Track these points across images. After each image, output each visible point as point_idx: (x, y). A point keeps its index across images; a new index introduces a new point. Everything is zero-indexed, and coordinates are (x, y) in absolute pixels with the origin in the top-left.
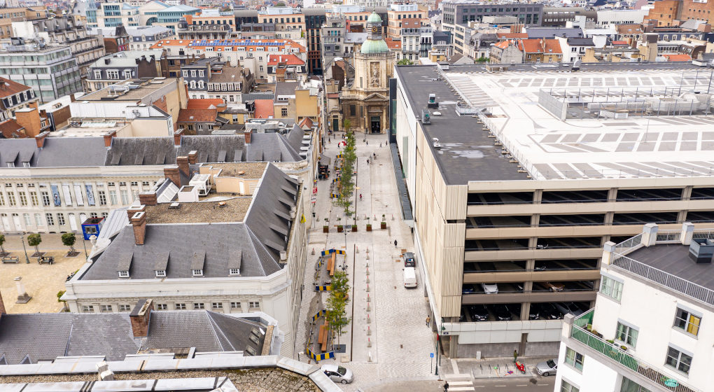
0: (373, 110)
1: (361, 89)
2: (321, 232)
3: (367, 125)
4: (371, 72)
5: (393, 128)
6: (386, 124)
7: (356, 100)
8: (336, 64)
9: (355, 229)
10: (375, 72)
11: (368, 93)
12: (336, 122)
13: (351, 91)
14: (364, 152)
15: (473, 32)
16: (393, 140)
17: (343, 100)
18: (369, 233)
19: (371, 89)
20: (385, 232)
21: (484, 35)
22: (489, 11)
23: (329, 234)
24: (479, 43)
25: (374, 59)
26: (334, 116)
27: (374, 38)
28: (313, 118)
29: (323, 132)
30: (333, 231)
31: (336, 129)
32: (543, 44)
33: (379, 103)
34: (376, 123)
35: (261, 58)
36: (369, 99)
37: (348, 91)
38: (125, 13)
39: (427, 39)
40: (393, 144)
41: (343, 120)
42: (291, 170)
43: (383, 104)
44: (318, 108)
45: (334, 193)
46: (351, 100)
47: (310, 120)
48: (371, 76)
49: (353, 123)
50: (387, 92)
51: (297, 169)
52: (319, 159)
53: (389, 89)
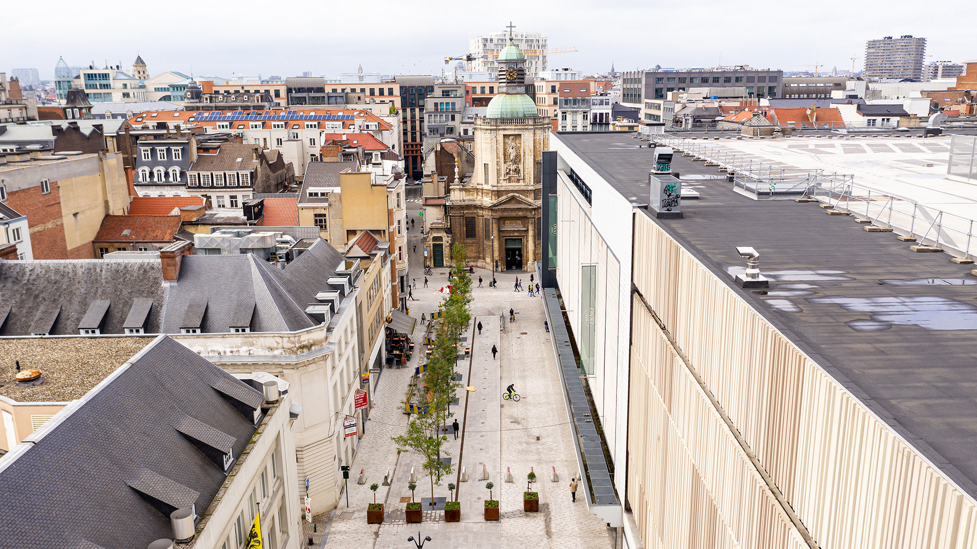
0: (509, 227)
1: (485, 187)
2: (359, 522)
3: (496, 254)
4: (505, 155)
5: (551, 255)
6: (535, 254)
7: (476, 207)
8: (442, 148)
9: (453, 515)
10: (512, 154)
11: (498, 193)
12: (437, 250)
13: (467, 190)
14: (489, 306)
15: (678, 107)
16: (550, 281)
17: (452, 207)
18: (491, 525)
19: (504, 185)
20: (536, 522)
21: (697, 109)
22: (696, 81)
23: (385, 528)
24: (690, 121)
25: (511, 130)
26: (435, 239)
27: (510, 91)
28: (378, 232)
29: (403, 265)
30: (393, 516)
31: (438, 263)
32: (812, 114)
33: (520, 214)
34: (514, 250)
35: (312, 141)
36: (500, 204)
37: (460, 190)
38: (118, 85)
39: (601, 114)
40: (552, 290)
41: (451, 245)
42: (276, 352)
43: (529, 215)
44: (390, 213)
45: (415, 401)
46: (468, 207)
47: (371, 238)
48: (505, 162)
49: (471, 252)
50: (536, 192)
51: (291, 351)
52: (389, 321)
53: (540, 186)
